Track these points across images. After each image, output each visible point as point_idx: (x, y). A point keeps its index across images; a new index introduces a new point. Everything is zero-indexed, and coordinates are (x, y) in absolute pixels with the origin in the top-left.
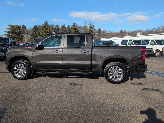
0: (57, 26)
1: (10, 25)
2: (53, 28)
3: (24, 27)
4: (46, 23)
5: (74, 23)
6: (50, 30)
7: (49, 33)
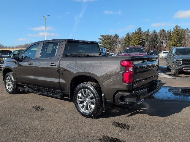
0: (155, 32)
1: (101, 36)
2: (148, 35)
3: (117, 36)
4: (140, 29)
5: (177, 26)
6: (144, 37)
7: (141, 41)
